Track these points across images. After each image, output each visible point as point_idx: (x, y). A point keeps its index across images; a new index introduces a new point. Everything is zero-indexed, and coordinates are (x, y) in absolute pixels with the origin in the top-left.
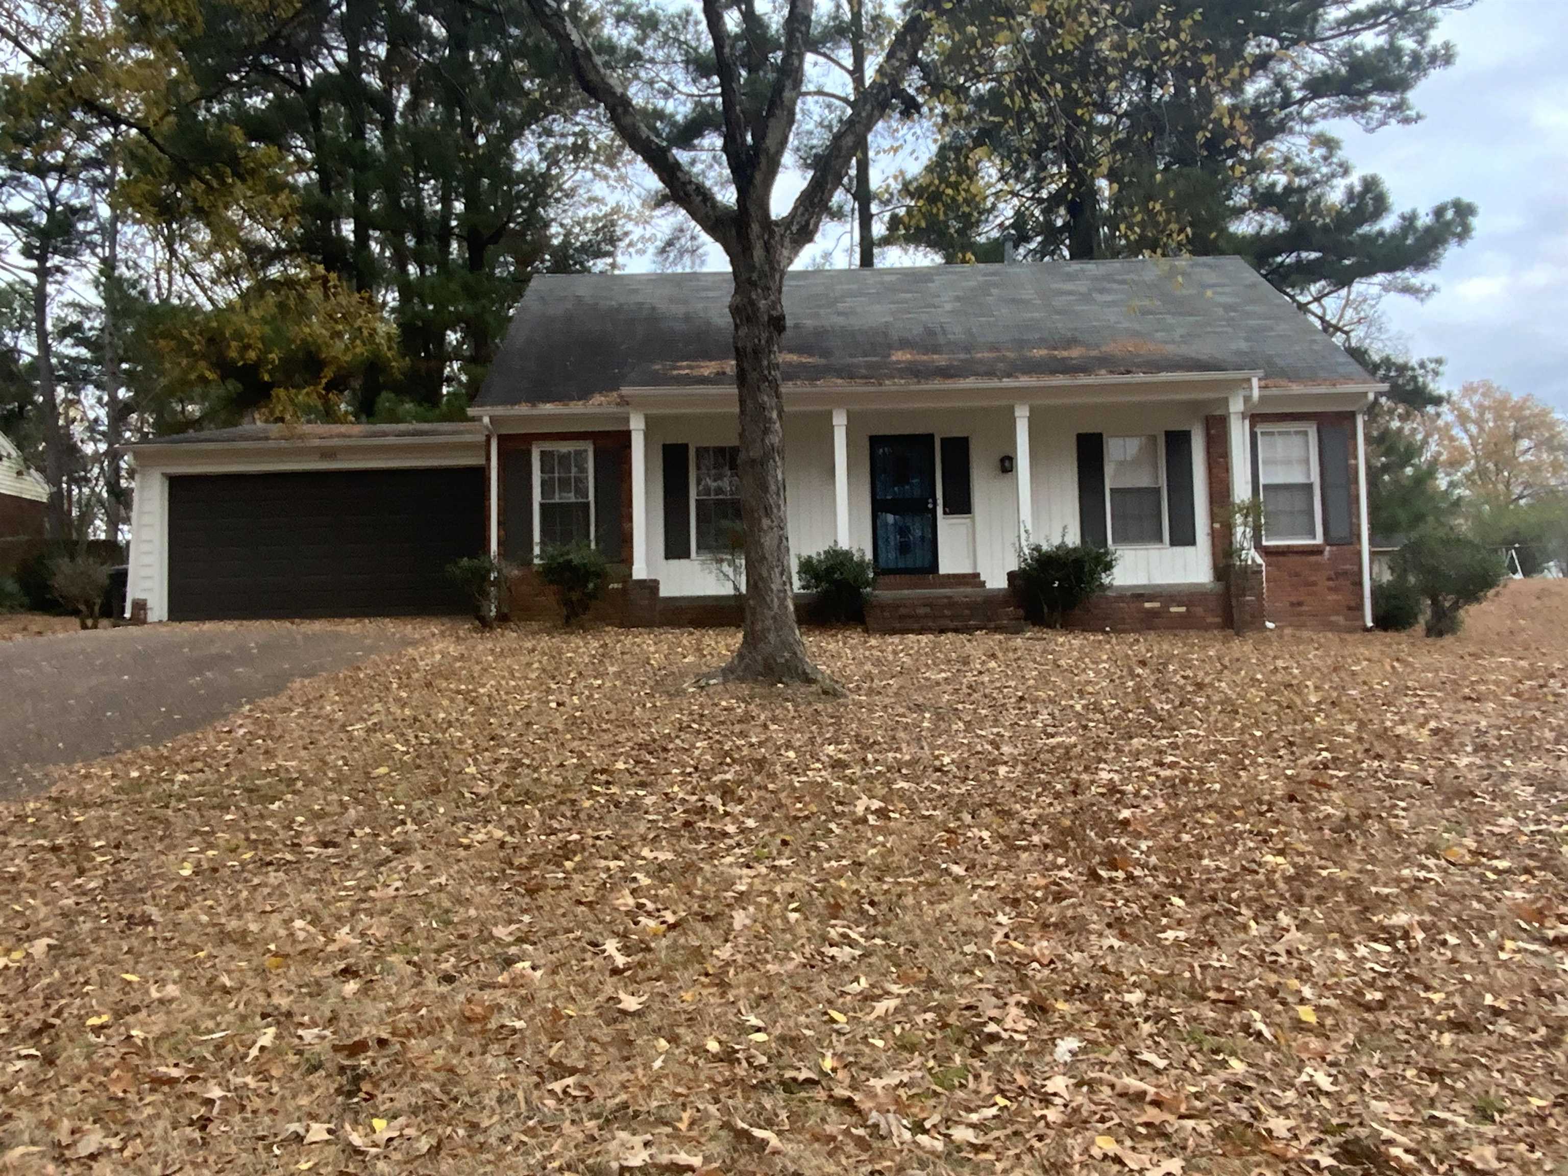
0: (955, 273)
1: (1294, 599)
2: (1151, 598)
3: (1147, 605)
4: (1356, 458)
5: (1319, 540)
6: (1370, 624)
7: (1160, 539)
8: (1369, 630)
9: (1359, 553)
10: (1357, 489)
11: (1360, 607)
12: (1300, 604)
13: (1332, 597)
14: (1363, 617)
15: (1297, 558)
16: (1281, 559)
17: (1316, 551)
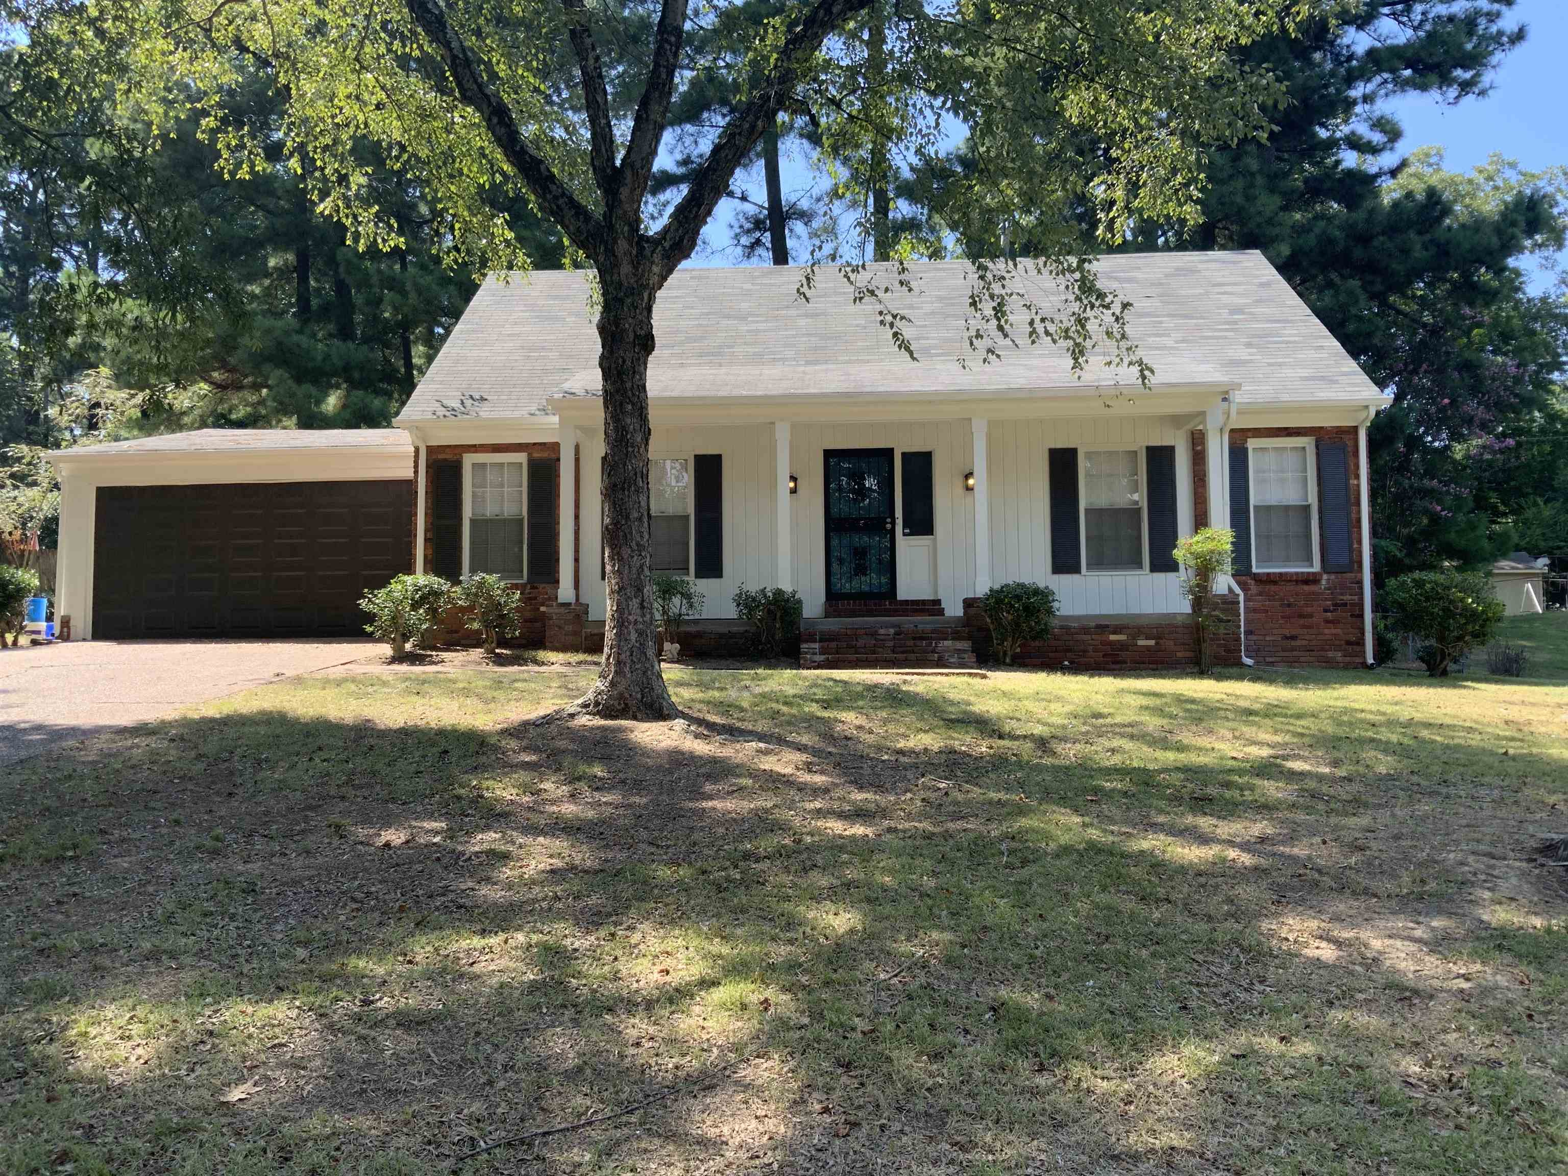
0: (943, 269)
1: (1287, 632)
2: (1117, 630)
3: (1113, 637)
4: (1358, 477)
5: (1316, 567)
6: (1370, 661)
7: (1139, 565)
8: (1371, 667)
9: (1360, 583)
10: (1359, 512)
11: (1361, 642)
12: (1293, 638)
13: (1329, 631)
14: (1363, 653)
15: (1290, 587)
16: (1273, 588)
17: (1311, 580)
